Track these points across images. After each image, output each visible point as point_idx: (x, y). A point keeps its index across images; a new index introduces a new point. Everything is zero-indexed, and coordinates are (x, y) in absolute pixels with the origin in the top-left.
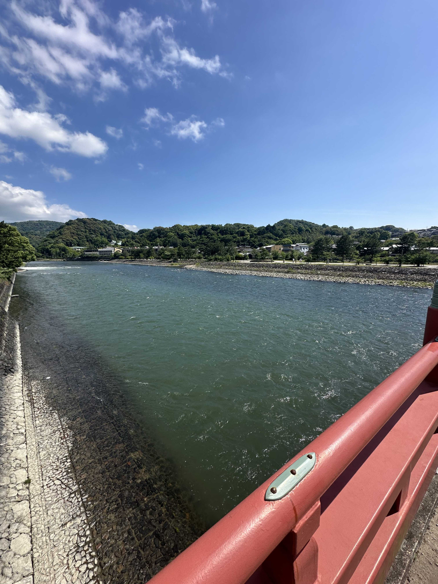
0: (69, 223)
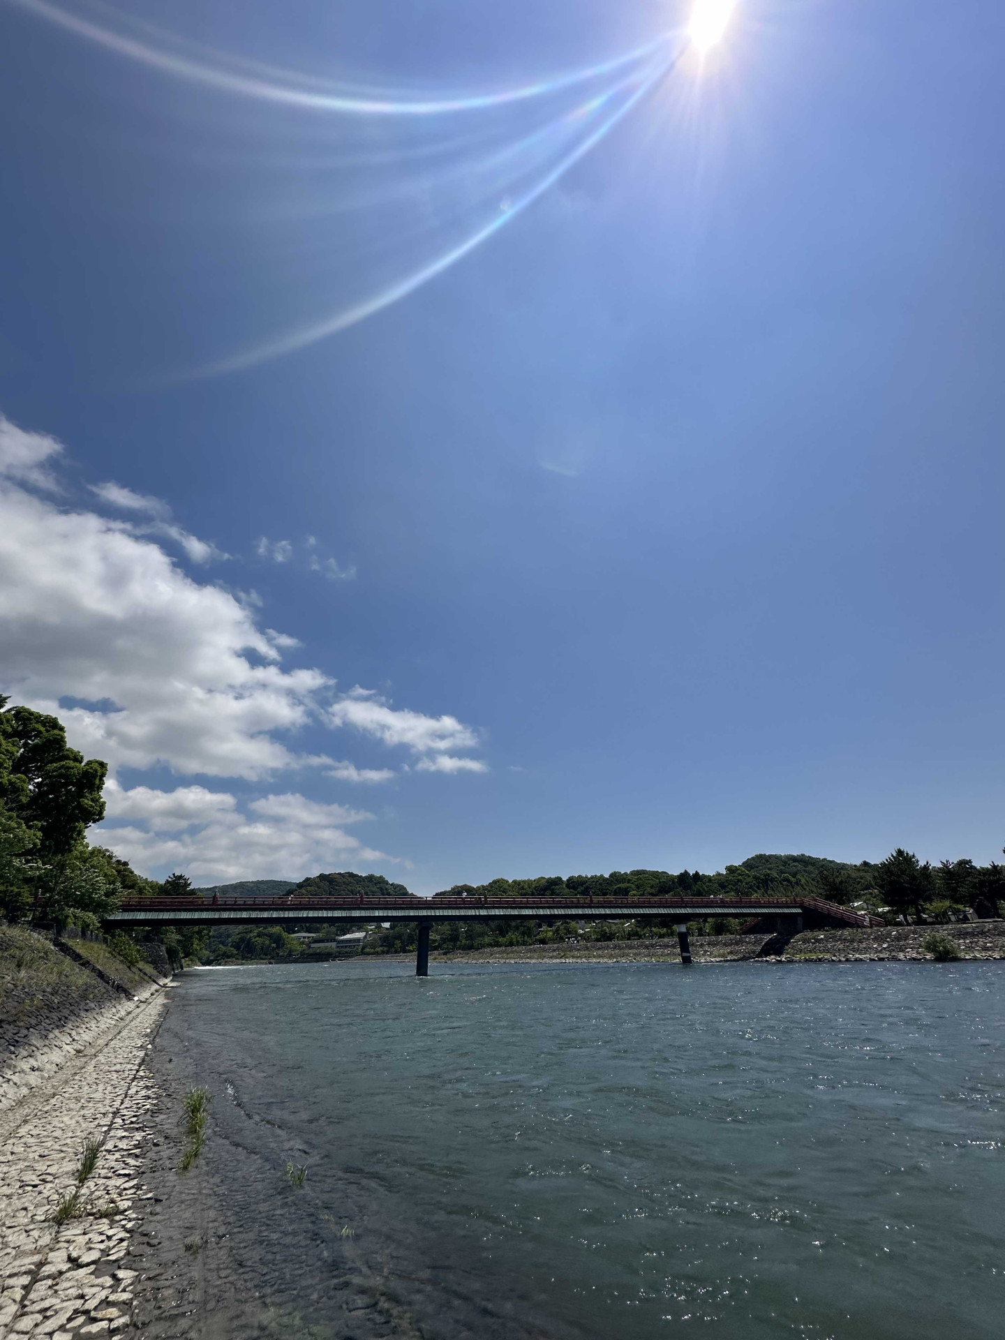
0: (305, 884)
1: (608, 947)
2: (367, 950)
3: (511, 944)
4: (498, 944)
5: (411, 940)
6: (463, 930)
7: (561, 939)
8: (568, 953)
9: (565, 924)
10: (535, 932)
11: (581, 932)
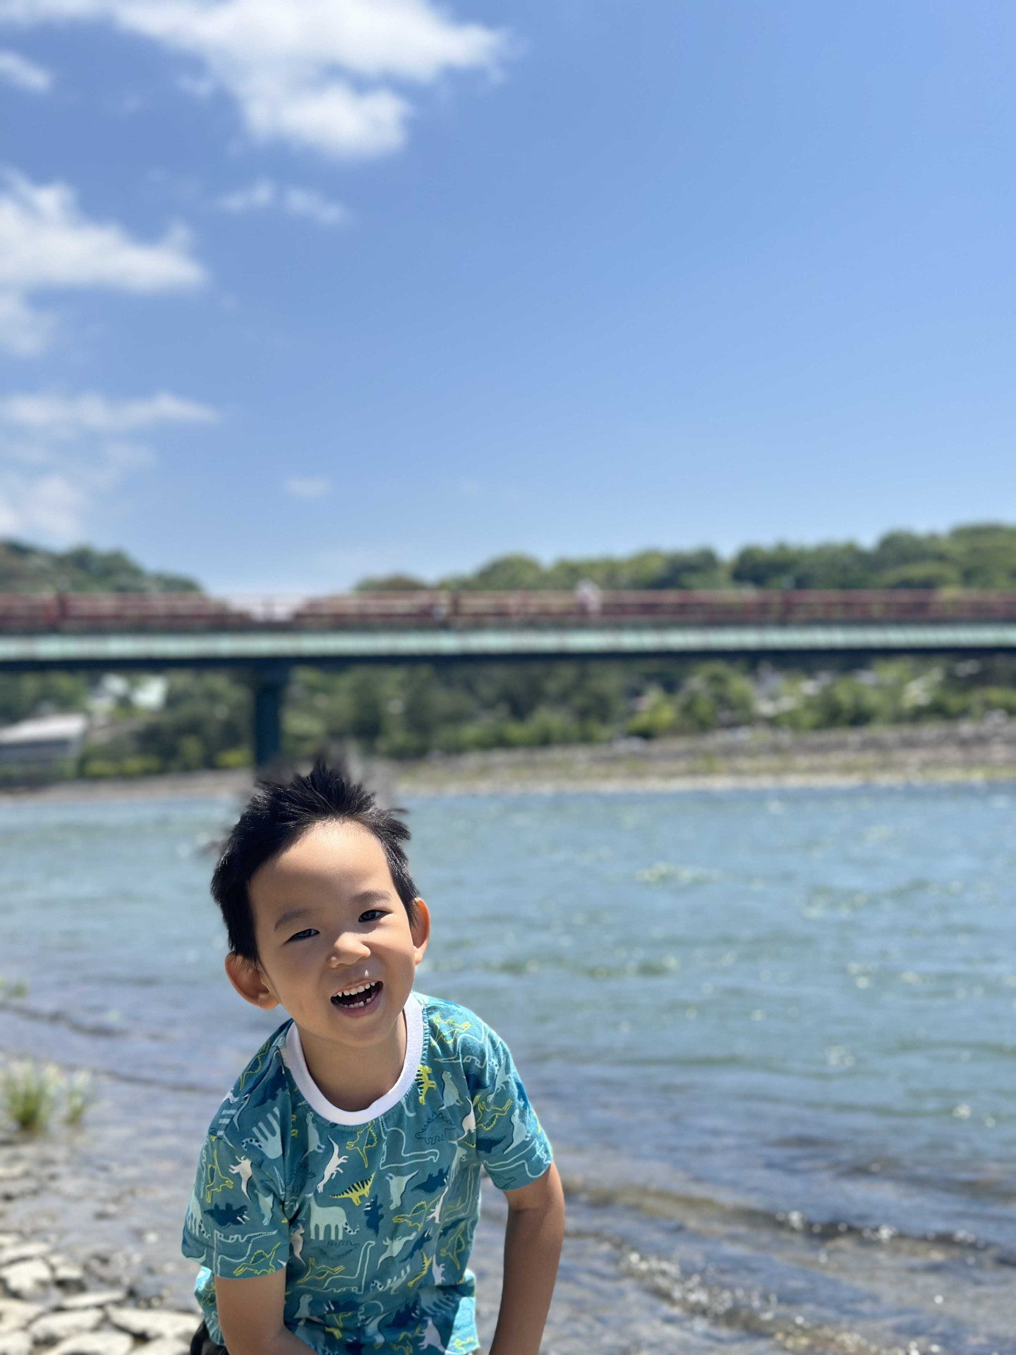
1: (841, 746)
2: (96, 767)
3: (545, 741)
4: (502, 742)
5: (230, 737)
6: (395, 706)
7: (703, 727)
8: (720, 764)
9: (716, 679)
10: (621, 706)
11: (766, 708)
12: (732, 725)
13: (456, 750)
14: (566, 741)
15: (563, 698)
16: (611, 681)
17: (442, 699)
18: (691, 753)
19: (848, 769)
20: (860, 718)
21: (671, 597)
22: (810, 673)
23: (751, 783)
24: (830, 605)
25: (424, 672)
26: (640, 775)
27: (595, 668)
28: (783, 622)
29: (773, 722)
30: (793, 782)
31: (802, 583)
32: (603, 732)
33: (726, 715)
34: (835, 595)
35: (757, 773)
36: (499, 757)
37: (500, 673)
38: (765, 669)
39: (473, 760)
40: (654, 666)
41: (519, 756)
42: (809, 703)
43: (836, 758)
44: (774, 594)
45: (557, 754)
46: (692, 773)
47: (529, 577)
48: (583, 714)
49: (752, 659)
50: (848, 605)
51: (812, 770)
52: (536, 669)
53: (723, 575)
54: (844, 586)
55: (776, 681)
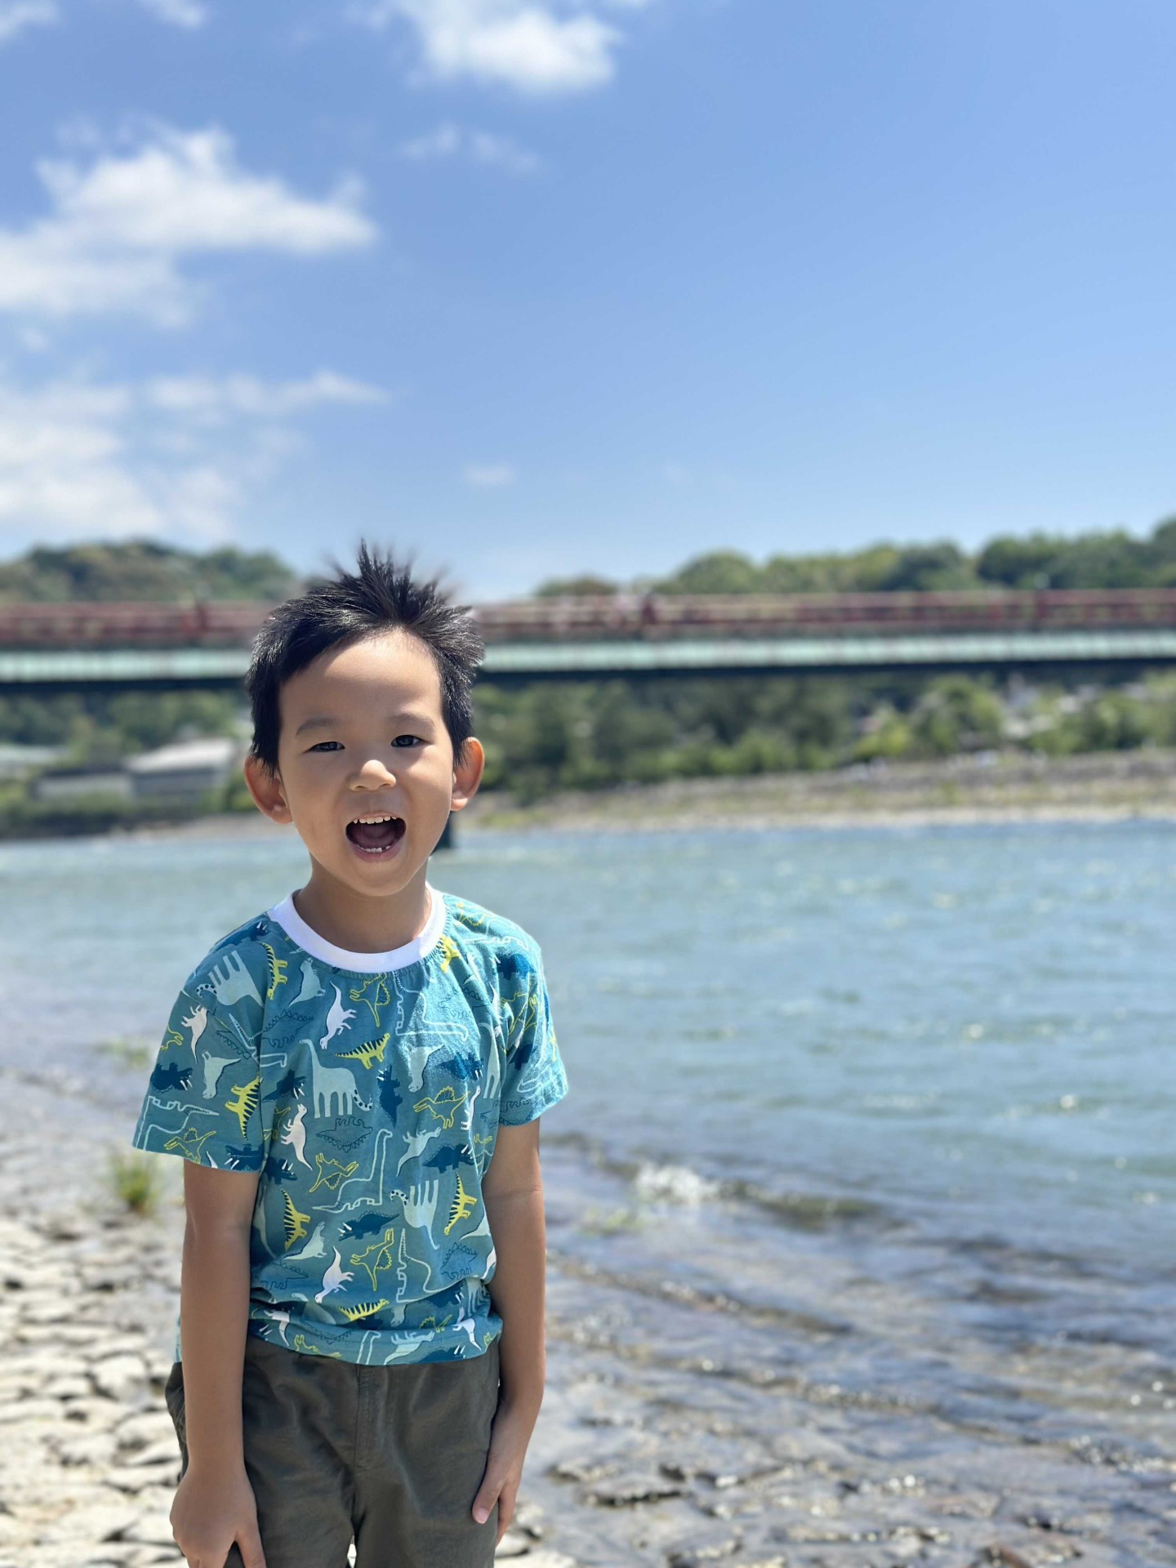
1: (1106, 773)
2: (243, 799)
3: (756, 768)
4: (705, 770)
6: (582, 729)
7: (941, 752)
8: (961, 794)
9: (956, 696)
10: (845, 726)
11: (1016, 728)
12: (974, 749)
13: (651, 779)
14: (780, 769)
15: (777, 718)
16: (834, 698)
17: (638, 720)
18: (926, 782)
19: (1113, 800)
20: (1126, 739)
21: (904, 599)
22: (1070, 688)
23: (996, 817)
24: (1092, 607)
25: (617, 689)
26: (868, 808)
27: (814, 683)
28: (1035, 628)
29: (1025, 745)
30: (1048, 815)
31: (1058, 582)
32: (823, 757)
33: (968, 738)
34: (1099, 595)
35: (1004, 804)
36: (702, 787)
37: (705, 691)
38: (1016, 682)
39: (673, 790)
40: (884, 680)
41: (726, 785)
42: (1068, 724)
43: (1099, 787)
44: (1025, 597)
45: (769, 783)
46: (929, 805)
47: (740, 578)
48: (802, 737)
49: (1001, 671)
50: (1115, 607)
51: (1071, 801)
52: (745, 685)
53: (966, 573)
54: (1111, 585)
55: (1029, 696)
